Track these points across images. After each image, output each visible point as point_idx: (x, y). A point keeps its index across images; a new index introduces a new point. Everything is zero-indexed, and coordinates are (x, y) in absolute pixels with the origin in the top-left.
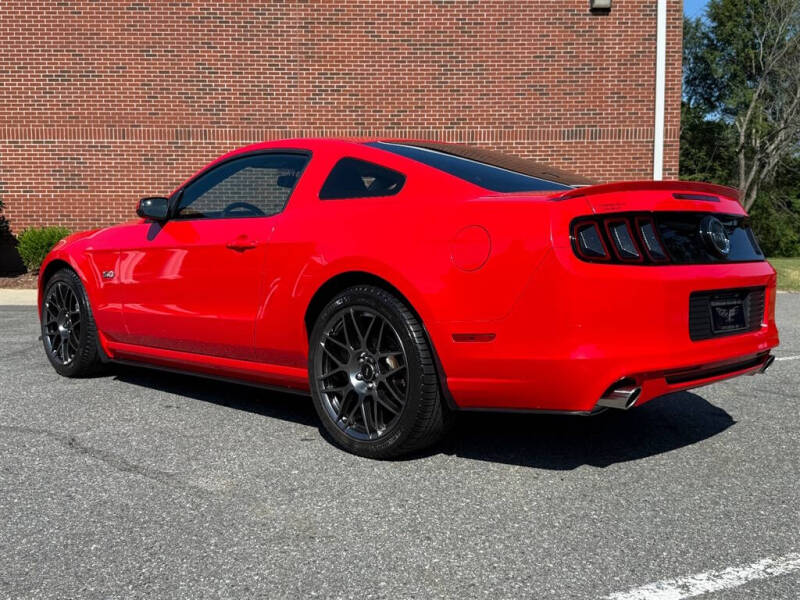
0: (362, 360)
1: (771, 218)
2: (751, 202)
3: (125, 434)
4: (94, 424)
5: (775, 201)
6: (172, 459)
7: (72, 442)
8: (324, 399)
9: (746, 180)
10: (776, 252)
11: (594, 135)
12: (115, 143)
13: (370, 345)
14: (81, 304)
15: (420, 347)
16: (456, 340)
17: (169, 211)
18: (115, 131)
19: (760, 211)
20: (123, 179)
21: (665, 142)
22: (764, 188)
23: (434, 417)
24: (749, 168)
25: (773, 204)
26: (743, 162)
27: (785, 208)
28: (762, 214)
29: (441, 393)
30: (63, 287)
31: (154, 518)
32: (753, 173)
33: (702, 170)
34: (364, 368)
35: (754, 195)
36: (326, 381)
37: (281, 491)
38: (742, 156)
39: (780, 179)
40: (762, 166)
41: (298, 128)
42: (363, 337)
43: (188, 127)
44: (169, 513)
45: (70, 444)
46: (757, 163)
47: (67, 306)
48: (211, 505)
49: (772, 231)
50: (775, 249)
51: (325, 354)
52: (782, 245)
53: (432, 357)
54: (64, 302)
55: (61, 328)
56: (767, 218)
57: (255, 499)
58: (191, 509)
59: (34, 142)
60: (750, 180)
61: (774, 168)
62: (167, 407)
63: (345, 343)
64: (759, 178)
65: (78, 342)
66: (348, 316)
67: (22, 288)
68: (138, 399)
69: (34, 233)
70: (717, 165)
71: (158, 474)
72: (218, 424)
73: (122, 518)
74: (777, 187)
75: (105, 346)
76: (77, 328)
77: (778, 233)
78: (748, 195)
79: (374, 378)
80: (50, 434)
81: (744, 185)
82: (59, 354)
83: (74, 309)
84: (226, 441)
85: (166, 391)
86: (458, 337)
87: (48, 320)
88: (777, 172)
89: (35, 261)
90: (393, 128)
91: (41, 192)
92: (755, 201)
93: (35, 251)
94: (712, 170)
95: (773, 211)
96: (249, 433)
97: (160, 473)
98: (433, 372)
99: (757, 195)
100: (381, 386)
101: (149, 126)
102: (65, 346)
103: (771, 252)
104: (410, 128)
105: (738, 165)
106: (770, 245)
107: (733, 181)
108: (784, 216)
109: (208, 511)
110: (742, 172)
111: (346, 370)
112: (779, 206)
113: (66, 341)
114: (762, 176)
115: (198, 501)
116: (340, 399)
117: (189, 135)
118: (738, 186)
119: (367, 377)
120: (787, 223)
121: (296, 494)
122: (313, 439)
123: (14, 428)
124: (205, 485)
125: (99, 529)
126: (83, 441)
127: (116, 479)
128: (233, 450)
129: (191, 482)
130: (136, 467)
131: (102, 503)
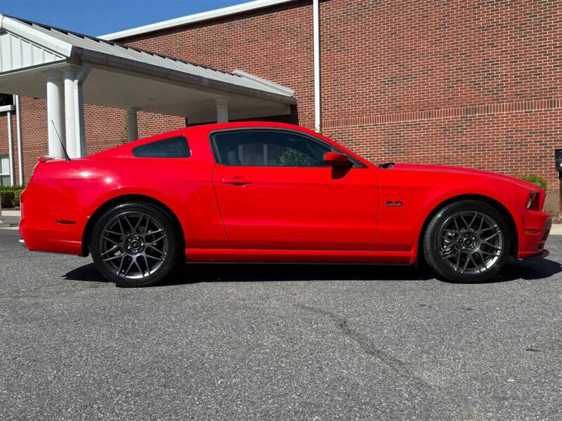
4: (364, 312)
6: (409, 350)
7: (343, 324)
31: (373, 402)
37: (494, 398)
43: (475, 105)
44: (387, 398)
45: (341, 325)
48: (424, 399)
57: (466, 400)
58: (407, 400)
62: (421, 305)
68: (403, 297)
71: (394, 361)
72: (457, 325)
73: (349, 395)
80: (332, 316)
84: (459, 340)
96: (480, 336)
97: (395, 360)
109: (420, 404)
115: (415, 392)
117: (476, 111)
121: (506, 403)
122: (540, 351)
123: (312, 309)
124: (426, 378)
125: (327, 402)
126: (351, 325)
127: (360, 359)
128: (462, 349)
129: (416, 373)
130: (379, 352)
131: (340, 379)
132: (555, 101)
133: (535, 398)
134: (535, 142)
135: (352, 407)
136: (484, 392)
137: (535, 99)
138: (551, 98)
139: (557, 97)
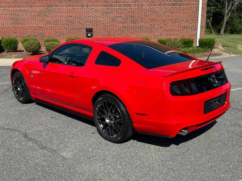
0: (109, 115)
1: (234, 21)
2: (229, 17)
3: (41, 131)
5: (236, 16)
6: (55, 143)
7: (26, 136)
8: (98, 124)
9: (227, 10)
10: (235, 32)
11: (180, 5)
12: (29, 9)
13: (111, 111)
14: (24, 82)
15: (126, 115)
16: (136, 115)
17: (49, 59)
18: (29, 5)
19: (231, 19)
20: (32, 21)
21: (202, 7)
22: (233, 12)
23: (130, 133)
24: (228, 6)
25: (235, 17)
26: (227, 4)
27: (239, 18)
28: (232, 20)
29: (132, 128)
30: (18, 77)
31: (52, 171)
32: (230, 8)
33: (214, 6)
34: (110, 117)
35: (229, 15)
36: (99, 119)
37: (87, 158)
38: (226, 2)
39: (238, 9)
40: (233, 5)
41: (86, 3)
42: (109, 109)
43: (52, 3)
44: (56, 169)
45: (25, 136)
46: (231, 5)
47: (20, 83)
49: (234, 26)
50: (235, 31)
51: (98, 112)
52: (237, 30)
53: (129, 118)
54: (19, 81)
55: (19, 89)
56: (233, 22)
57: (80, 162)
58: (62, 167)
59: (3, 9)
60: (228, 10)
61: (236, 6)
62: (52, 118)
63: (104, 110)
64: (231, 9)
65: (24, 94)
66: (104, 102)
67: (4, 58)
69: (6, 39)
70: (219, 4)
73: (43, 171)
74: (237, 11)
75: (32, 96)
76: (23, 90)
77: (236, 26)
78: (228, 14)
79: (113, 120)
80: (19, 132)
81: (226, 11)
82: (18, 96)
83: (22, 84)
84: (70, 134)
85: (51, 110)
86: (137, 114)
87: (14, 86)
88: (237, 7)
89: (7, 48)
90: (117, 3)
91: (7, 25)
92: (230, 16)
93: (7, 45)
94: (217, 5)
95: (235, 19)
96: (76, 130)
97: (52, 150)
98: (130, 122)
99: (231, 14)
100: (114, 123)
101: (39, 3)
102: (20, 94)
103: (234, 32)
104: (122, 3)
105: (225, 5)
106: (233, 30)
107: (223, 10)
108: (238, 21)
109: (67, 168)
110: (226, 7)
111: (104, 117)
112: (237, 18)
113: (20, 93)
114: (232, 9)
115: (63, 163)
116: (103, 125)
117: (52, 6)
118: (224, 12)
119: (111, 120)
120: (239, 23)
121: (91, 159)
122: (95, 133)
123: (8, 129)
124: (65, 155)
125: (37, 176)
126: (29, 135)
127: (40, 152)
128: (72, 138)
129: (61, 154)
130: (45, 147)
131: (37, 165)
132: (84, 4)
133: (98, 155)
134: (77, 22)
135: (46, 176)
136: (84, 156)
137: (76, 3)
138: (82, 3)
139: (85, 3)
